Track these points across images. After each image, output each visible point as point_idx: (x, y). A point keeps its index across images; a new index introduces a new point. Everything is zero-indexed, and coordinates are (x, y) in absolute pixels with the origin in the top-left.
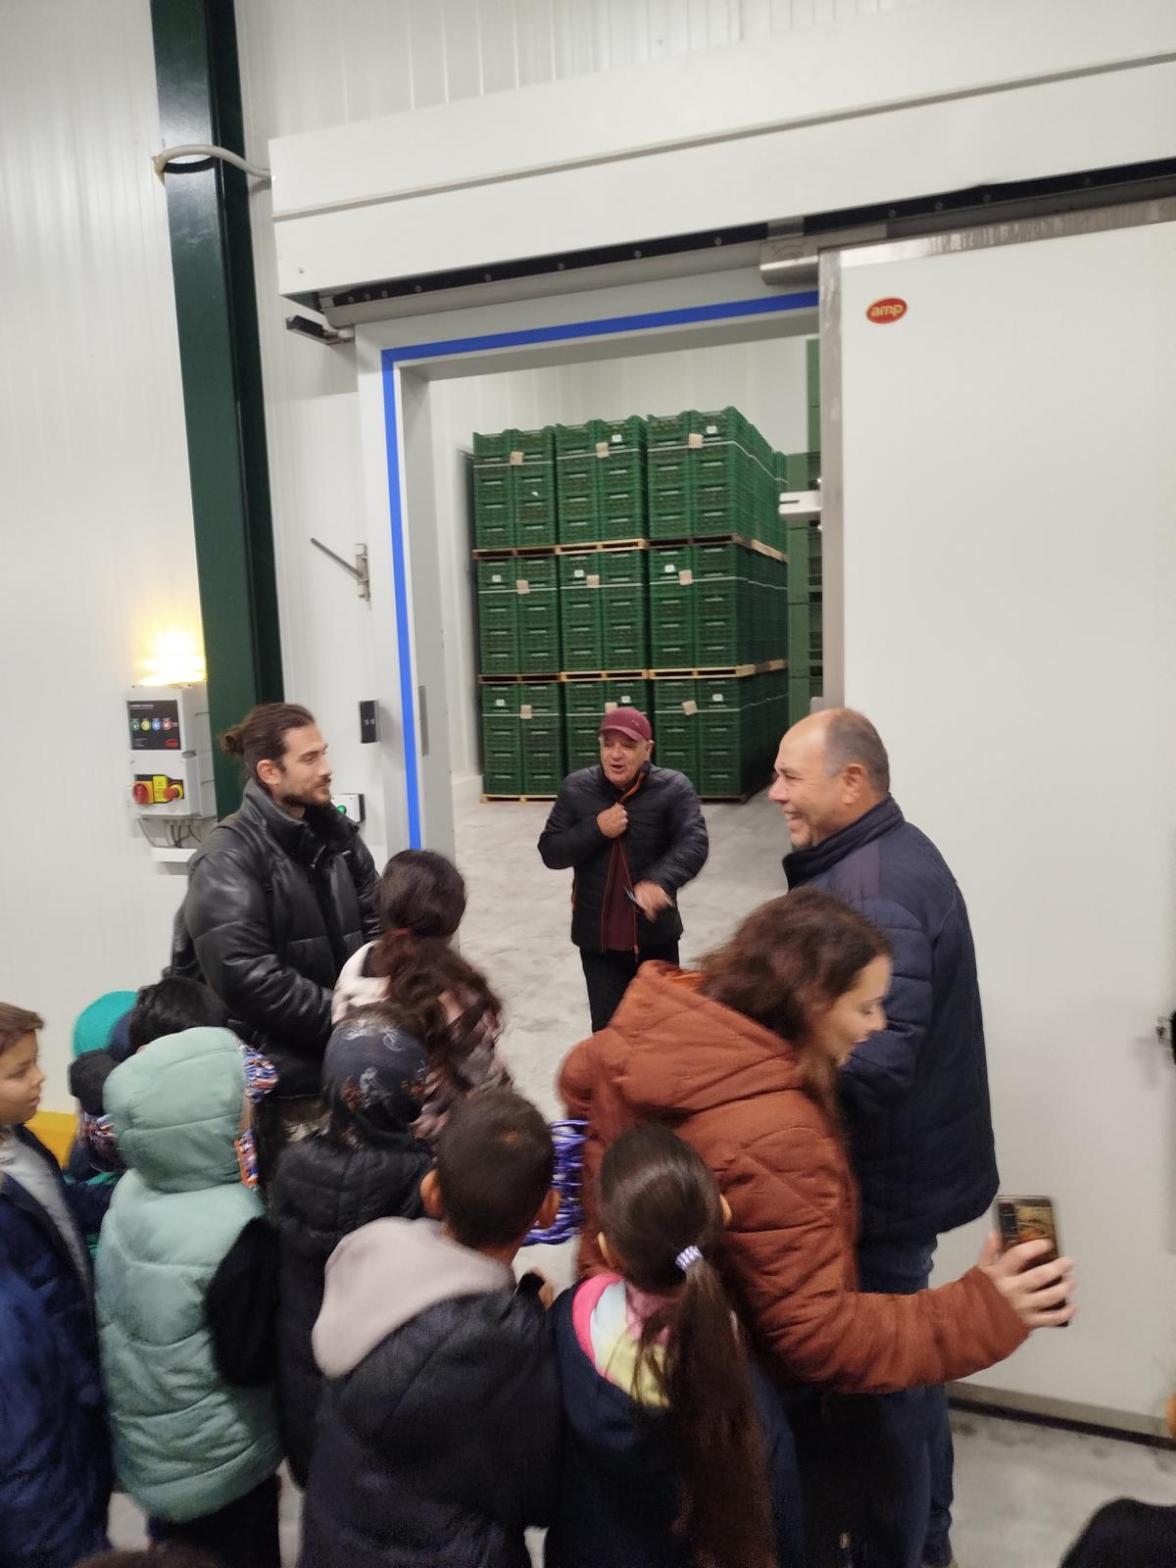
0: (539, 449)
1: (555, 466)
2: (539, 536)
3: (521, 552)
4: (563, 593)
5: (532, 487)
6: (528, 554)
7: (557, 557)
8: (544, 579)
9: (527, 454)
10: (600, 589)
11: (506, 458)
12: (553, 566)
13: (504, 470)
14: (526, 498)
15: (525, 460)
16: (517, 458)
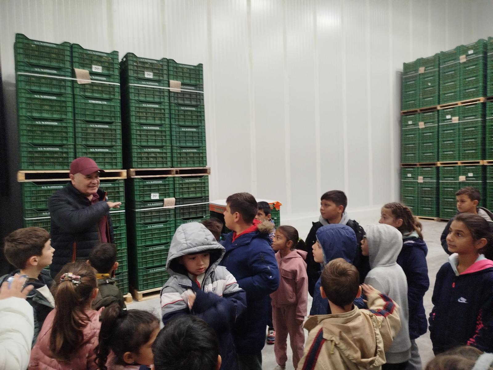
0: (432, 64)
1: (439, 71)
2: (430, 102)
3: (421, 110)
4: (440, 126)
5: (428, 82)
6: (424, 111)
7: (438, 111)
8: (432, 121)
9: (426, 68)
10: (459, 123)
11: (417, 71)
12: (436, 115)
13: (416, 76)
14: (425, 87)
15: (425, 70)
16: (422, 70)
